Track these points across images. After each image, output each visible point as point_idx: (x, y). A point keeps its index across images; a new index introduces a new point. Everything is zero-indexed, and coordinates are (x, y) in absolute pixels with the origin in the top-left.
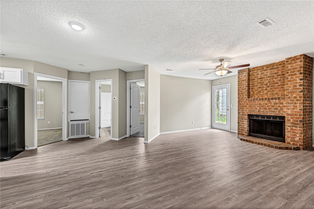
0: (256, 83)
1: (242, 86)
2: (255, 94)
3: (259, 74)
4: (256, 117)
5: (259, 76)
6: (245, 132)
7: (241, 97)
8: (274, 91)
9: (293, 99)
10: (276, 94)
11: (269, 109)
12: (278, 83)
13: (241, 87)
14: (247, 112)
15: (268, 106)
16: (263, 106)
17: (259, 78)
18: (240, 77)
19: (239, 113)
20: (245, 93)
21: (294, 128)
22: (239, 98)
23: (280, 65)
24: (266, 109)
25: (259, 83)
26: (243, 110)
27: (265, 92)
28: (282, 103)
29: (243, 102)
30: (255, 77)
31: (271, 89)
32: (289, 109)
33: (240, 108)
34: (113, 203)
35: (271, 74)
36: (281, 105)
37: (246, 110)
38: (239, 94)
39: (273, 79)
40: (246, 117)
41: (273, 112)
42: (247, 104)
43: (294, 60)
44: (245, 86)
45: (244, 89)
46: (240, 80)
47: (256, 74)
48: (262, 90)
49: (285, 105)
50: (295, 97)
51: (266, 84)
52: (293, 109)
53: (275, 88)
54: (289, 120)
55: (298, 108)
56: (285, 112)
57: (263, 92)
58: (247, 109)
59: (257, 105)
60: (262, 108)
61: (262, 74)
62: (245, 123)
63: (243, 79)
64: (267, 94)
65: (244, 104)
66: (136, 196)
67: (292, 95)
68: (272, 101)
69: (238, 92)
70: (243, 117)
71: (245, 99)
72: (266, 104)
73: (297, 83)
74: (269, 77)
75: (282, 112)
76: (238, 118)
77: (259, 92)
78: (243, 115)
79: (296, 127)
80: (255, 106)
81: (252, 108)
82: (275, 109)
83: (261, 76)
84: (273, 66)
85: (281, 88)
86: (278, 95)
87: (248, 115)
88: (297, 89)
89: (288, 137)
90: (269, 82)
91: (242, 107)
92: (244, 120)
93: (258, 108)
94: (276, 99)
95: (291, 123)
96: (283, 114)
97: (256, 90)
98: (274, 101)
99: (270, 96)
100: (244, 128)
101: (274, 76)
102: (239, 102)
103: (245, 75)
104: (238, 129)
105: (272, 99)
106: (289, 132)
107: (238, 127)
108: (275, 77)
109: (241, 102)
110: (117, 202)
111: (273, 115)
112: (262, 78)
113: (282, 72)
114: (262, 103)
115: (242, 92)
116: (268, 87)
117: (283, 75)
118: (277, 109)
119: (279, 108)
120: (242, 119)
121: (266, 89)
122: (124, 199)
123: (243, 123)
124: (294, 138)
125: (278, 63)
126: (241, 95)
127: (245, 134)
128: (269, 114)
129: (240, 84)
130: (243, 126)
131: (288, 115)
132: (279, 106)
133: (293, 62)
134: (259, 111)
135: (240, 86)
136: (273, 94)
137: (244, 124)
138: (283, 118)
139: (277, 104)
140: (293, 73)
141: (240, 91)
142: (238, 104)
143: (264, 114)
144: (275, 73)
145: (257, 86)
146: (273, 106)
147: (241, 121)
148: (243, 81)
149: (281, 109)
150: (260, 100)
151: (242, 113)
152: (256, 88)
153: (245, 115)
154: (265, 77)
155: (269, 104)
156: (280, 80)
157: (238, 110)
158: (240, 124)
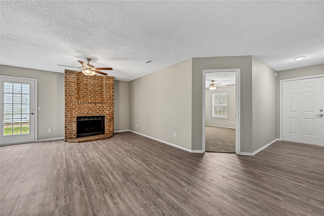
0: (82, 87)
1: (70, 88)
2: (81, 98)
3: (84, 80)
4: (83, 118)
5: (84, 82)
6: (73, 135)
7: (69, 99)
8: (95, 97)
9: (109, 104)
10: (97, 99)
11: (95, 111)
12: (98, 91)
13: (68, 89)
14: (76, 114)
15: (95, 109)
16: (90, 109)
17: (84, 84)
18: (68, 78)
19: (66, 116)
20: (74, 95)
21: (110, 123)
22: (66, 100)
23: (100, 78)
24: (93, 111)
25: (84, 88)
26: (72, 113)
27: (89, 97)
28: (103, 107)
29: (71, 104)
30: (81, 82)
31: (94, 95)
32: (107, 111)
33: (68, 111)
34: (208, 204)
35: (94, 83)
36: (103, 108)
37: (75, 113)
38: (66, 95)
39: (95, 87)
40: (75, 120)
41: (98, 113)
42: (77, 107)
43: (109, 78)
44: (74, 88)
45: (73, 91)
46: (68, 81)
47: (81, 79)
48: (87, 95)
49: (105, 108)
50: (110, 103)
51: (90, 91)
52: (110, 110)
53: (97, 95)
54: (107, 118)
55: (112, 110)
56: (105, 113)
57: (88, 96)
58: (77, 111)
59: (85, 107)
60: (90, 110)
61: (87, 80)
62: (74, 125)
63: (72, 81)
64: (90, 99)
65: (73, 106)
66: (189, 192)
67: (109, 101)
68: (97, 105)
69: (65, 93)
70: (71, 120)
71: (74, 101)
72: (93, 107)
73: (111, 94)
74: (92, 85)
75: (103, 113)
76: (65, 122)
77: (85, 96)
78: (71, 118)
79: (111, 122)
80: (84, 109)
81: (81, 111)
82: (99, 111)
83: (86, 82)
84: (95, 77)
85: (100, 95)
86: (98, 101)
87: (77, 117)
88: (111, 98)
89: (107, 130)
90: (92, 89)
91: (70, 109)
92: (72, 123)
93: (87, 110)
94: (100, 103)
95: (109, 120)
96: (104, 114)
97: (81, 94)
98: (99, 104)
99: (93, 101)
100: (73, 131)
101: (95, 85)
102: (66, 104)
103: (74, 77)
104: (66, 134)
105: (98, 103)
106: (108, 126)
107: (66, 132)
108: (97, 86)
109: (69, 104)
110: (204, 202)
111: (98, 115)
112: (87, 84)
113: (101, 84)
114: (90, 106)
115: (70, 93)
116: (92, 93)
117: (101, 86)
118: (100, 111)
119: (102, 110)
120: (71, 122)
121: (90, 95)
122: (198, 198)
123: (71, 127)
124: (110, 129)
125: (98, 76)
126: (69, 97)
127: (74, 136)
128: (95, 115)
129: (68, 85)
130: (72, 129)
131: (107, 114)
132: (102, 109)
133: (109, 79)
134: (88, 113)
135: (68, 87)
136: (95, 99)
137: (73, 127)
138: (104, 117)
139: (100, 107)
140: (109, 87)
141: (68, 93)
142: (66, 106)
143: (92, 116)
144: (97, 84)
145: (82, 90)
146: (98, 109)
147: (69, 125)
148: (71, 82)
149: (103, 111)
150: (88, 103)
151: (71, 116)
152: (82, 92)
153: (74, 118)
154: (90, 84)
155: (95, 107)
156: (100, 90)
157: (66, 113)
158: (68, 128)
